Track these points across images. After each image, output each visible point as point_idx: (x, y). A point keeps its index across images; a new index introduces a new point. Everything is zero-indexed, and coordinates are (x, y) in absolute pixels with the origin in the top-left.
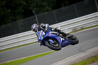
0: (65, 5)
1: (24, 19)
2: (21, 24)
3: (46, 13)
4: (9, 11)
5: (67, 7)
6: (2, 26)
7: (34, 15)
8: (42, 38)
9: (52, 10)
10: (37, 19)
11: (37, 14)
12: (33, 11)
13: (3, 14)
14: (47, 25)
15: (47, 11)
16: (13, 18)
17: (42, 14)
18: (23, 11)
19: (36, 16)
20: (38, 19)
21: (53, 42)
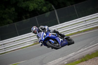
0: (26, 18)
5: (29, 19)
8: (44, 38)
9: (14, 22)
21: (54, 42)
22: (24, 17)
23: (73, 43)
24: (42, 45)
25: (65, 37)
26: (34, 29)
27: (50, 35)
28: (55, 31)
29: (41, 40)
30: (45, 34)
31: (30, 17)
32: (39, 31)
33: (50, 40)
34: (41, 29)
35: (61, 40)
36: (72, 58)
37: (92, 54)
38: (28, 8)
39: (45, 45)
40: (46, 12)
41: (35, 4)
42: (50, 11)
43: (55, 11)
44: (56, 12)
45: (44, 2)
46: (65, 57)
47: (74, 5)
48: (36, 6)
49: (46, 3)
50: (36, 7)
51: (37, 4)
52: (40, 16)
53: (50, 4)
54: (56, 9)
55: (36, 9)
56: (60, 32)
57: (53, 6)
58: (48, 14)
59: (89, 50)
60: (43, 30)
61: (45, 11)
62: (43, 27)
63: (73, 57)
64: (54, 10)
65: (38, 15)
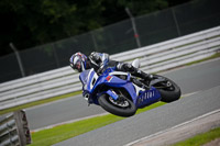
1: (107, 27)
2: (100, 37)
3: (156, 13)
4: (74, 8)
6: (58, 42)
7: (128, 17)
8: (92, 87)
10: (134, 28)
11: (135, 15)
12: (127, 9)
13: (59, 16)
15: (159, 8)
16: (81, 24)
17: (147, 15)
18: (103, 9)
19: (133, 19)
20: (137, 27)
21: (116, 97)
29: (86, 92)
30: (96, 76)
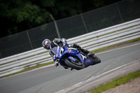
0: (13, 32)
5: (17, 34)
8: (61, 55)
14: (63, 40)
21: (75, 60)
22: (9, 31)
23: (100, 62)
24: (57, 65)
25: (89, 54)
26: (46, 42)
27: (70, 50)
28: (75, 46)
29: (57, 58)
30: (62, 50)
31: (19, 32)
32: (53, 46)
33: (70, 58)
34: (56, 42)
35: (84, 57)
36: (78, 89)
37: (107, 85)
38: (16, 17)
39: (62, 65)
40: (42, 23)
41: (25, 13)
42: (47, 22)
43: (55, 22)
44: (56, 24)
45: (38, 10)
46: (69, 89)
47: (81, 14)
48: (27, 15)
49: (42, 12)
50: (26, 17)
51: (28, 12)
52: (32, 29)
53: (47, 13)
54: (56, 19)
55: (28, 19)
56: (81, 46)
57: (51, 15)
58: (44, 27)
59: (102, 79)
60: (58, 44)
61: (39, 22)
62: (59, 40)
63: (80, 89)
64: (53, 21)
65: (29, 28)
